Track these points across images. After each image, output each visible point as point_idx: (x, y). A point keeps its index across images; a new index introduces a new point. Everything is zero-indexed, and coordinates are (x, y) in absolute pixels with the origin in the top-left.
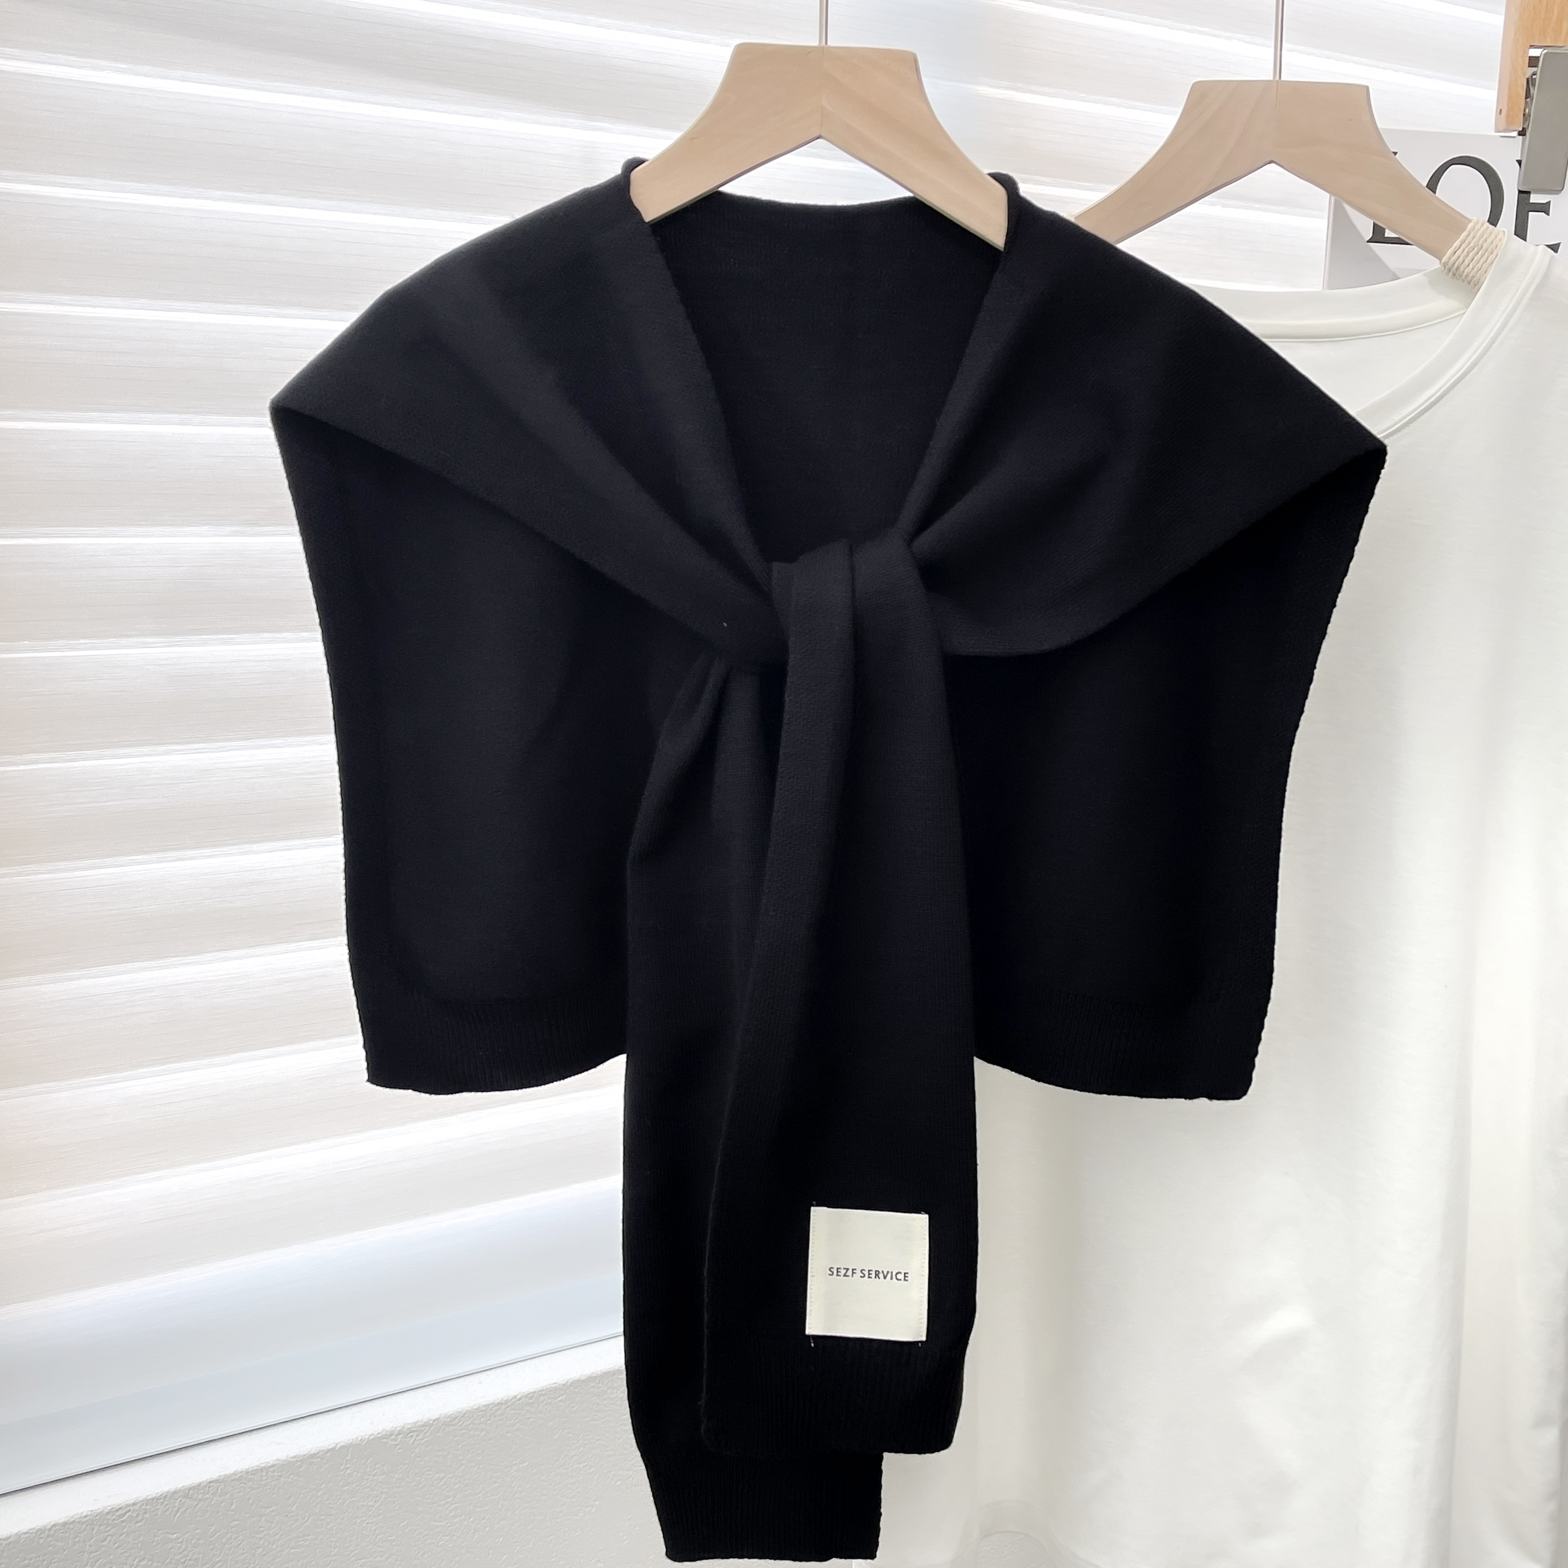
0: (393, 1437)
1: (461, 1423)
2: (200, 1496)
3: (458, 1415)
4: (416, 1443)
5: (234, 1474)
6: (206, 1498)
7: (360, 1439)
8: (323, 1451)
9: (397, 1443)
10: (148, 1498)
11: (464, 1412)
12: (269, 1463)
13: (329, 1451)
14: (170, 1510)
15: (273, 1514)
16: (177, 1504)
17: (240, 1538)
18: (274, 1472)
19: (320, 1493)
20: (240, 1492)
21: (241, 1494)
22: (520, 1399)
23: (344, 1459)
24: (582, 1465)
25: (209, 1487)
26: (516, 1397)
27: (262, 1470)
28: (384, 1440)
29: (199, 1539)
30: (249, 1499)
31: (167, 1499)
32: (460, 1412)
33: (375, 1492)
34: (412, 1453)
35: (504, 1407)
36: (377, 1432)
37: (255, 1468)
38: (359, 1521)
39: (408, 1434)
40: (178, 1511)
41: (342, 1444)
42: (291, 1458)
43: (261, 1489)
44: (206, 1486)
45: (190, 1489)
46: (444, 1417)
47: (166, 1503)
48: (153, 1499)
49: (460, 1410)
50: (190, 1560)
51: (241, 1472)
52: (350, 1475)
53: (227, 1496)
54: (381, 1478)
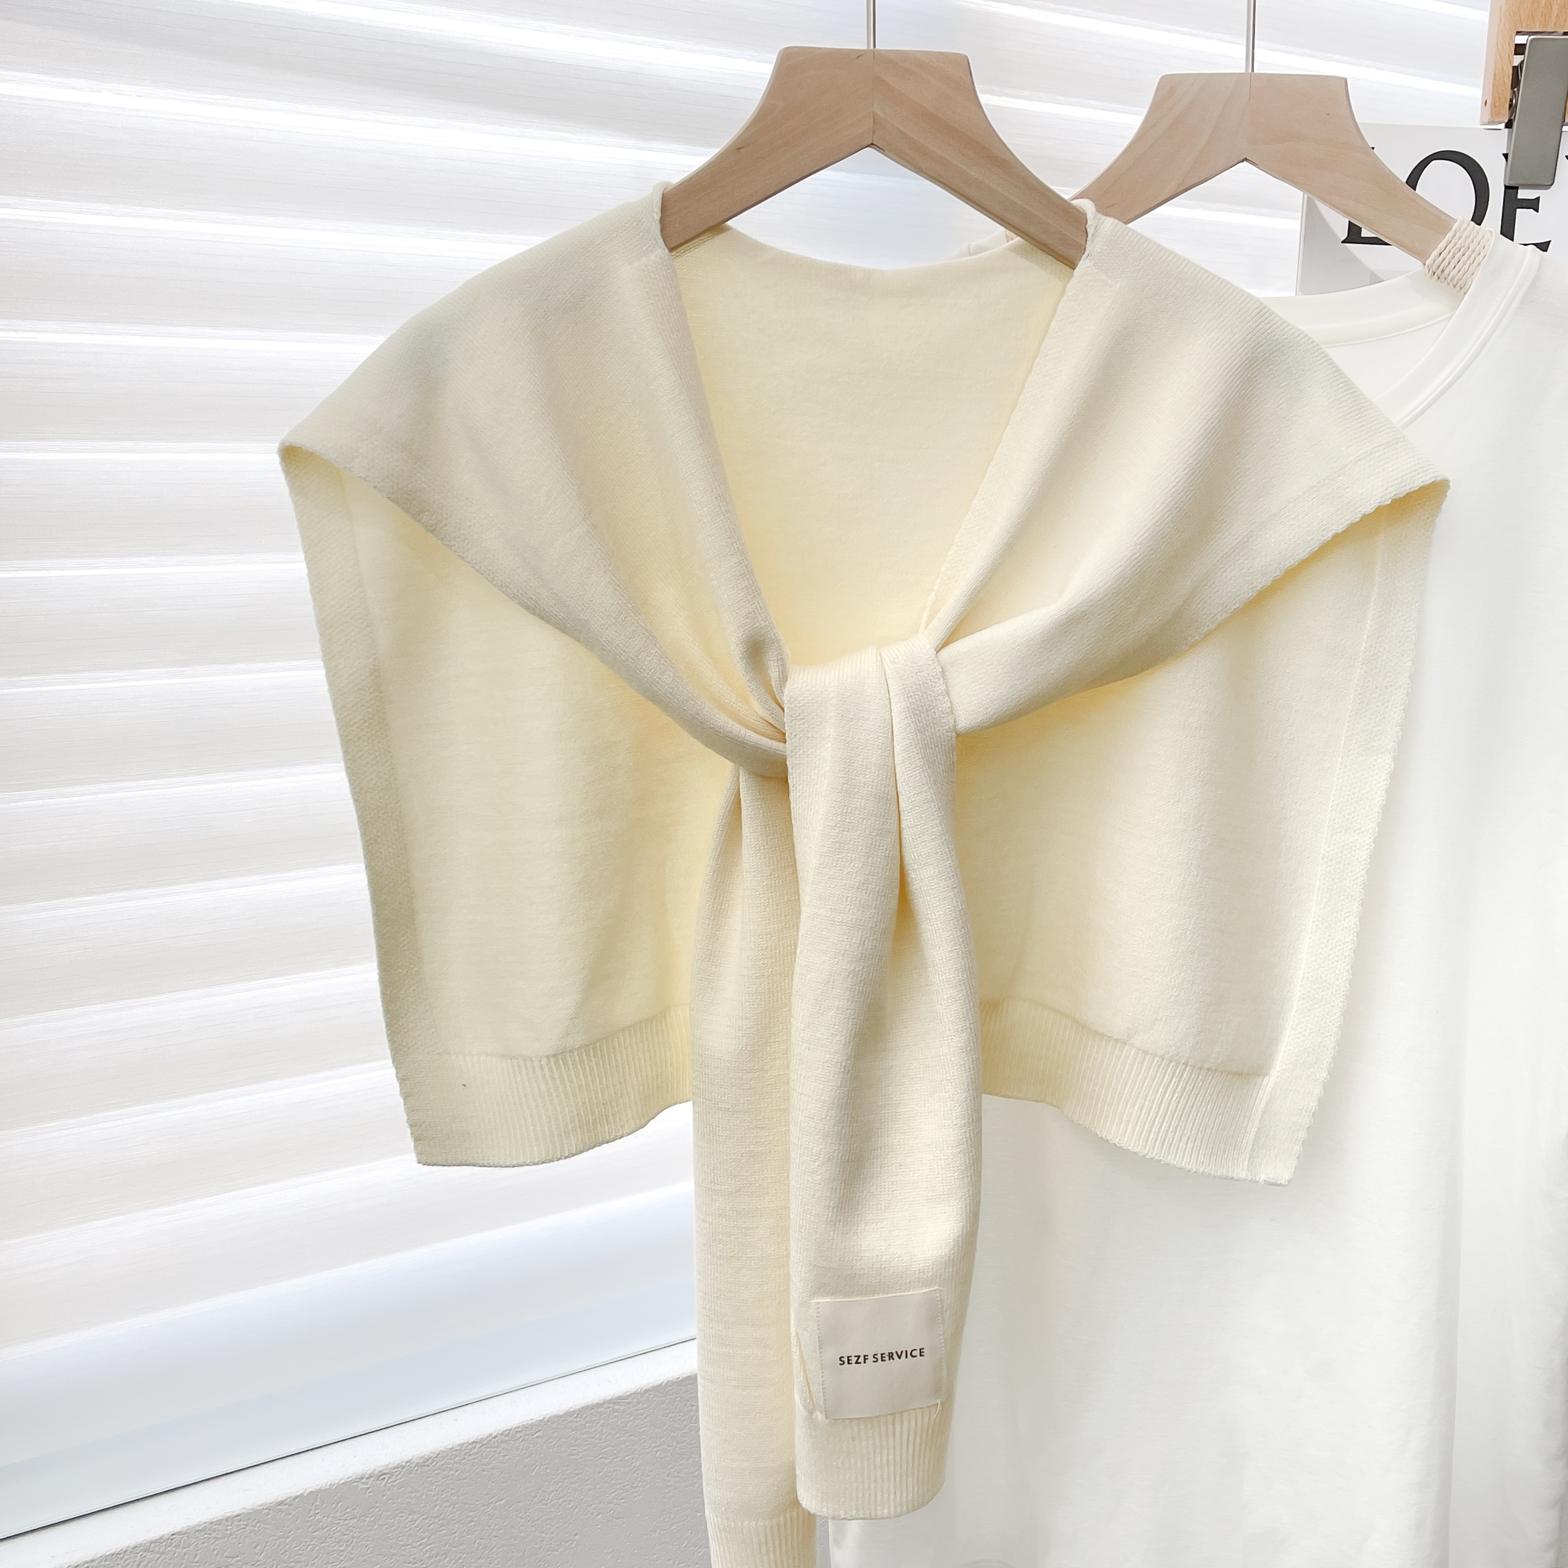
0: (364, 1481)
1: (434, 1463)
2: (162, 1549)
3: (431, 1456)
4: (388, 1485)
5: (198, 1525)
6: (170, 1551)
7: (329, 1484)
8: (290, 1497)
9: (368, 1486)
10: (108, 1554)
12: (233, 1512)
13: (297, 1497)
14: (131, 1564)
15: (240, 1563)
16: (138, 1559)
18: (240, 1521)
19: (288, 1540)
20: (204, 1543)
21: (206, 1545)
22: (495, 1437)
23: (313, 1504)
24: (561, 1501)
25: (172, 1539)
26: (491, 1435)
27: (227, 1520)
28: (355, 1484)
30: (214, 1550)
31: (127, 1553)
32: (434, 1453)
33: (346, 1537)
34: (384, 1496)
35: (478, 1445)
36: (348, 1477)
37: (220, 1518)
39: (380, 1476)
41: (311, 1490)
42: (258, 1506)
43: (226, 1539)
44: (168, 1539)
45: (151, 1542)
46: (417, 1459)
47: (127, 1557)
48: (113, 1555)
49: (433, 1451)
51: (205, 1523)
52: (320, 1521)
53: (191, 1548)
54: (352, 1522)
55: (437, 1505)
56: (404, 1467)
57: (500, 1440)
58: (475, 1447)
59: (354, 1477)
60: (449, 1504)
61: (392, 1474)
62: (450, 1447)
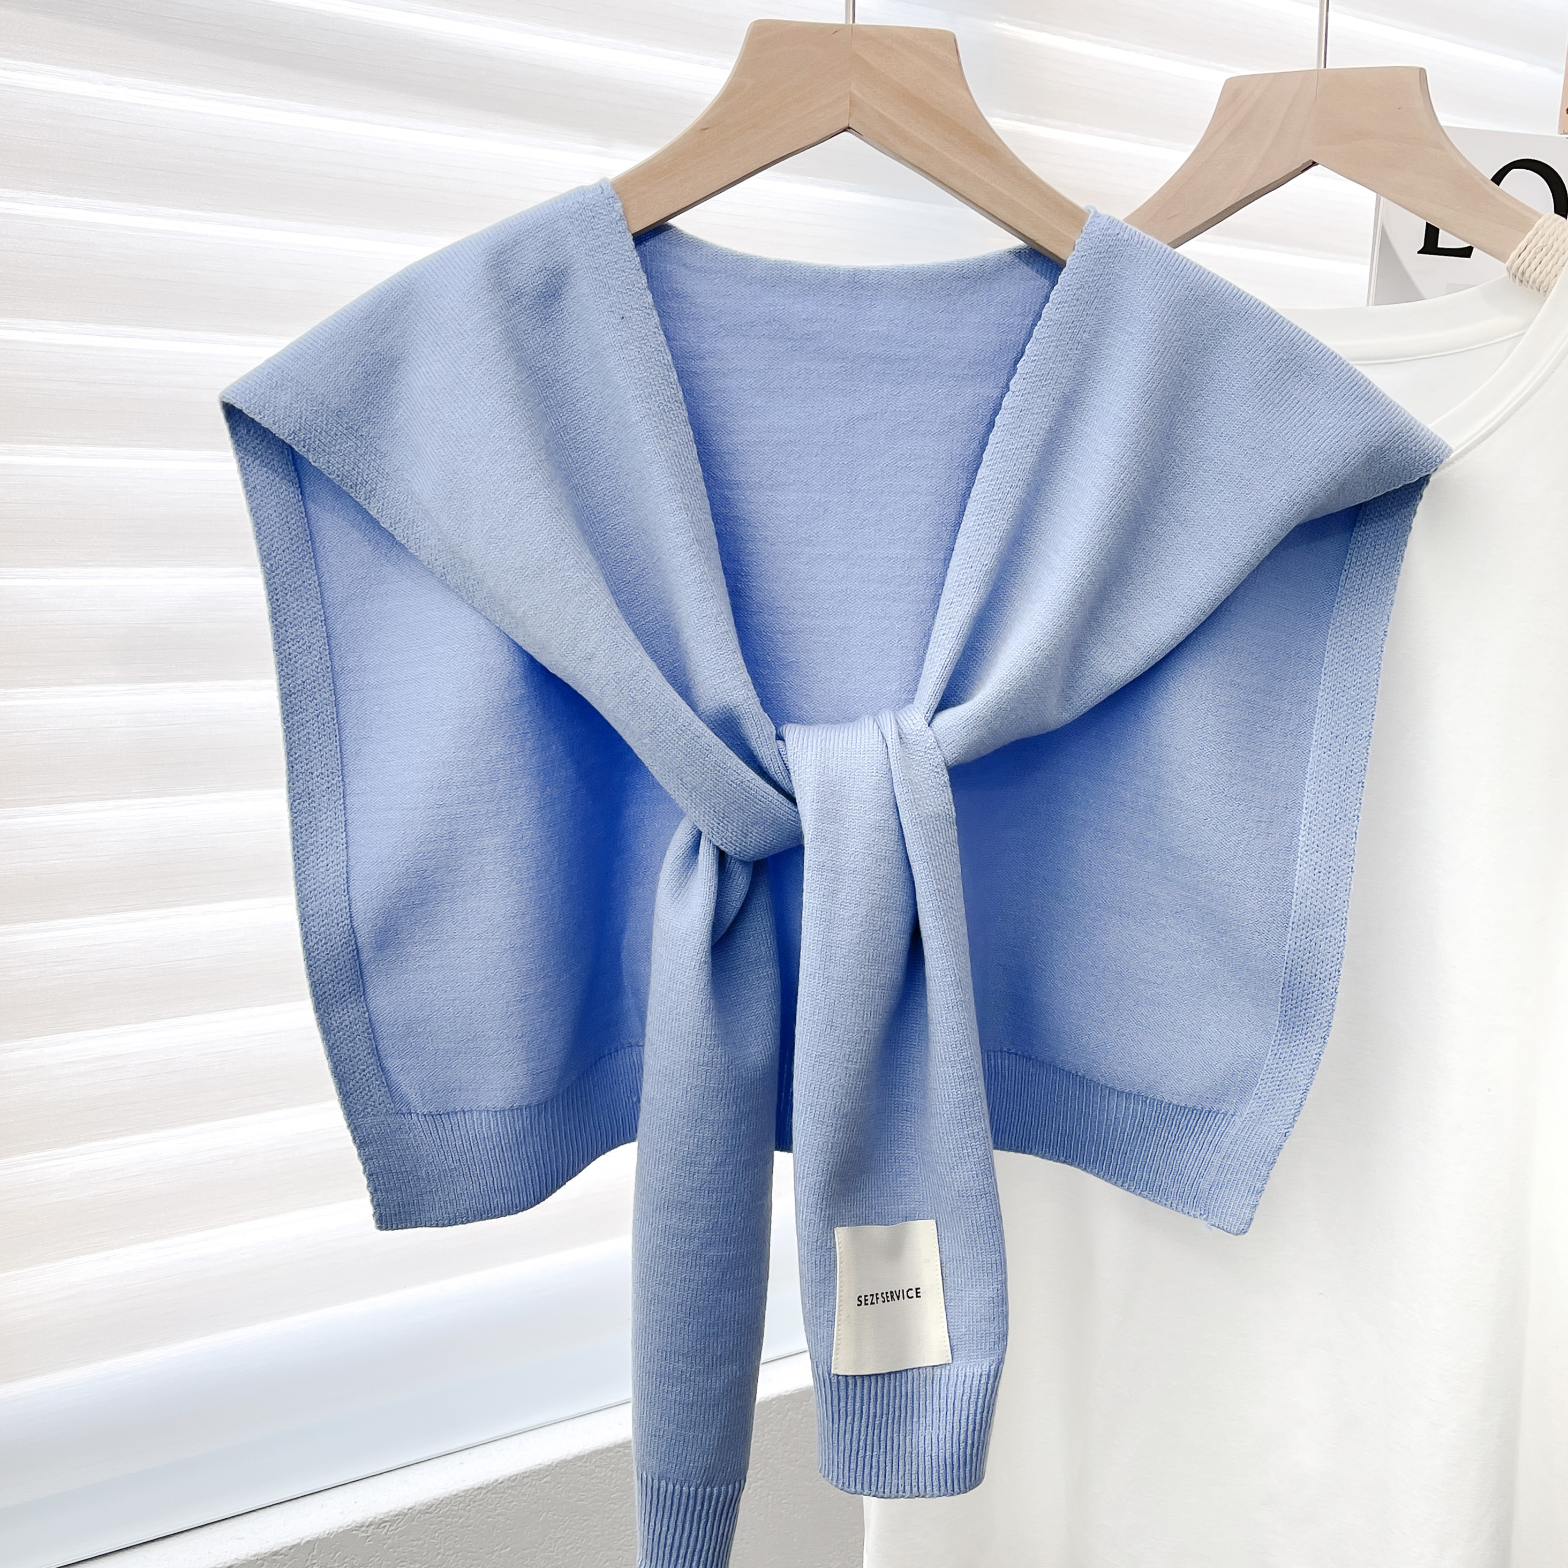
1: (438, 1510)
3: (434, 1502)
4: (389, 1533)
7: (327, 1533)
8: (286, 1547)
9: (368, 1534)
11: (441, 1499)
12: (226, 1563)
13: (294, 1546)
22: (501, 1483)
23: (310, 1554)
24: (568, 1548)
26: (497, 1480)
28: (354, 1532)
32: (438, 1499)
34: (384, 1544)
35: (484, 1491)
36: (347, 1524)
39: (381, 1524)
41: (308, 1539)
42: (251, 1557)
46: (420, 1505)
49: (437, 1497)
55: (439, 1553)
57: (506, 1486)
59: (354, 1524)
60: (452, 1552)
61: (394, 1521)
62: (454, 1493)
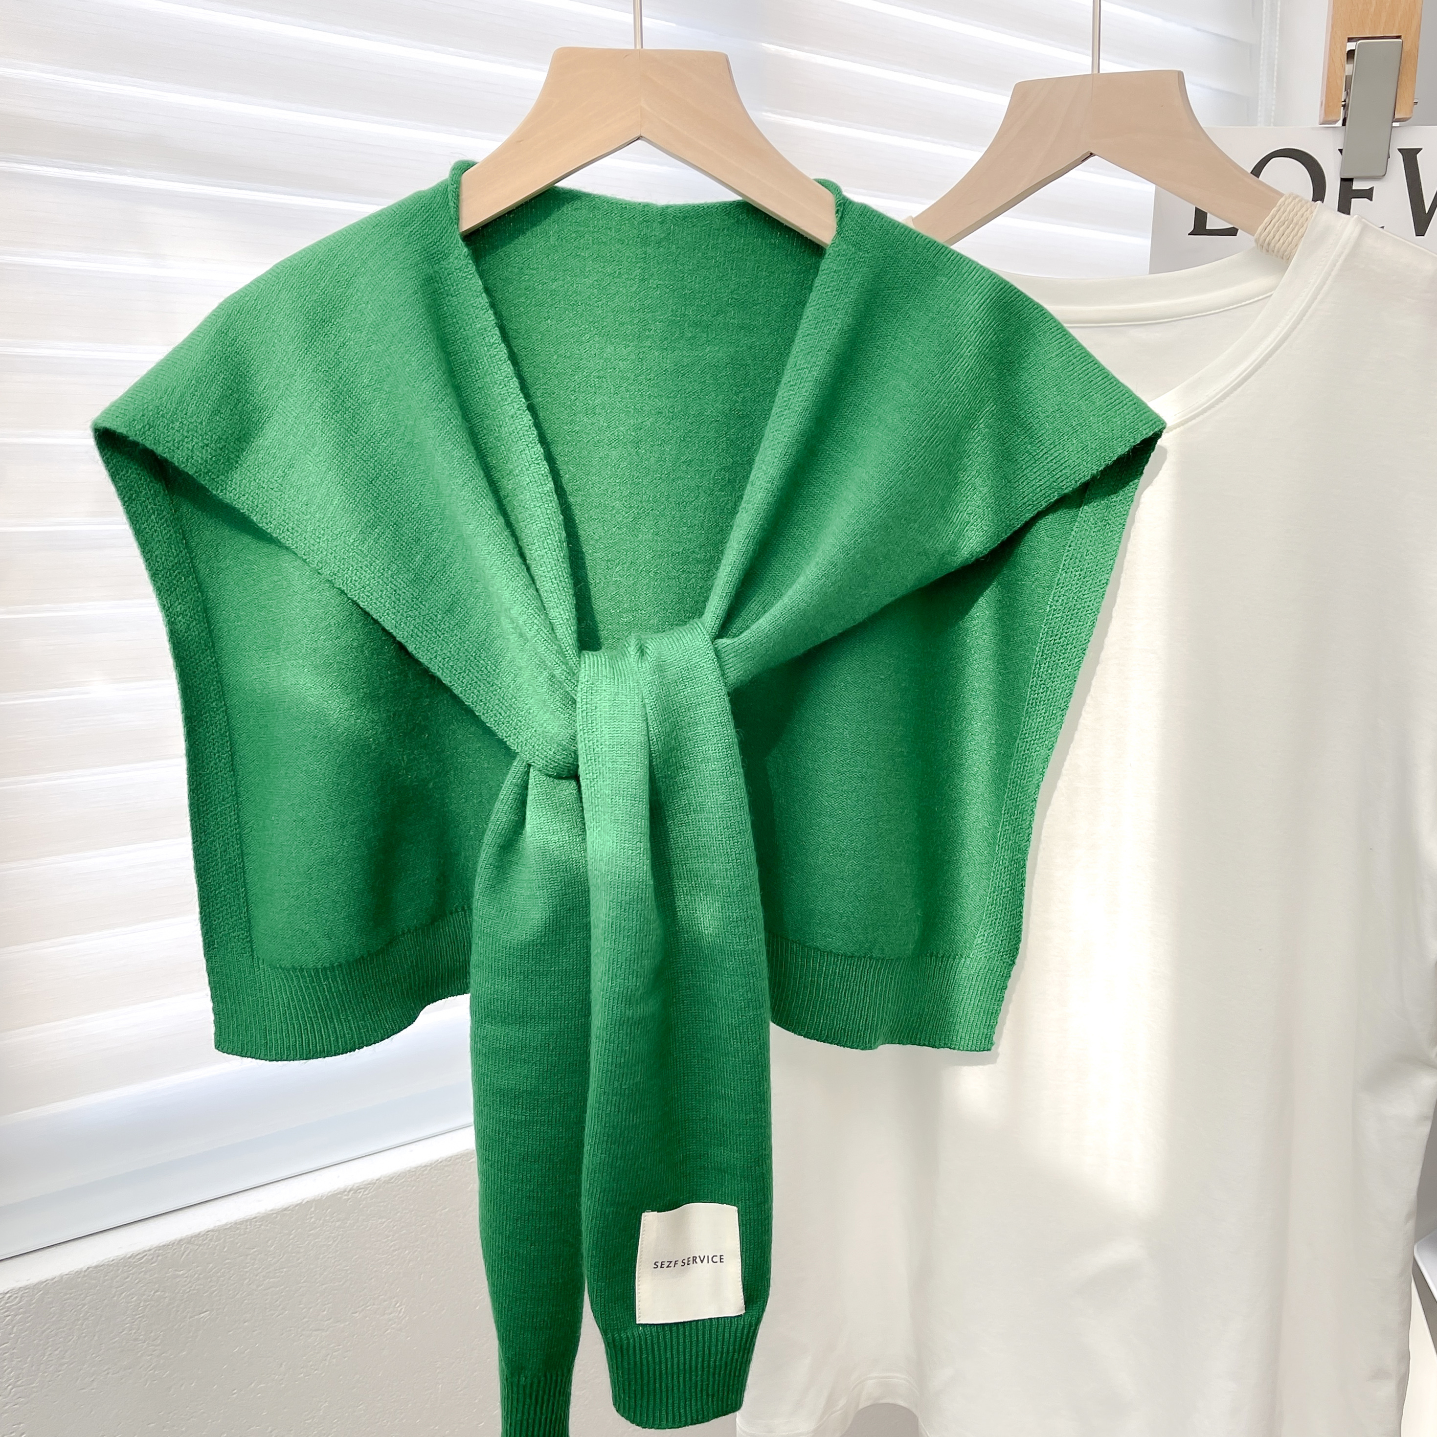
2: (200, 1242)
5: (226, 1225)
11: (399, 1173)
17: (232, 1272)
18: (256, 1222)
19: (291, 1237)
21: (231, 1239)
27: (247, 1221)
29: (200, 1274)
30: (238, 1243)
34: (360, 1205)
38: (321, 1256)
39: (358, 1190)
40: (183, 1253)
41: (307, 1200)
42: (269, 1211)
43: (246, 1235)
44: (204, 1235)
45: (192, 1237)
46: (384, 1177)
47: (174, 1248)
48: (164, 1246)
49: (396, 1172)
50: (194, 1290)
52: (314, 1223)
53: (221, 1241)
54: (338, 1224)
56: (375, 1183)
58: (426, 1170)
61: (367, 1188)
